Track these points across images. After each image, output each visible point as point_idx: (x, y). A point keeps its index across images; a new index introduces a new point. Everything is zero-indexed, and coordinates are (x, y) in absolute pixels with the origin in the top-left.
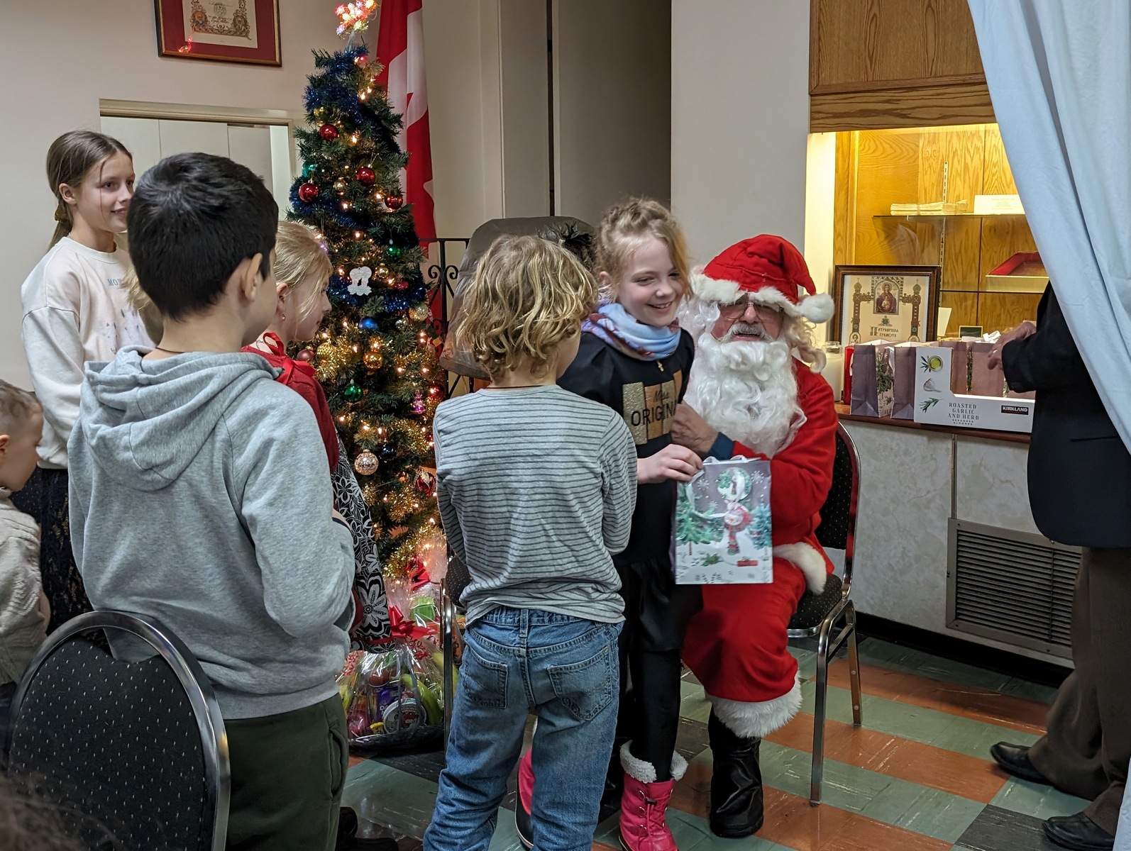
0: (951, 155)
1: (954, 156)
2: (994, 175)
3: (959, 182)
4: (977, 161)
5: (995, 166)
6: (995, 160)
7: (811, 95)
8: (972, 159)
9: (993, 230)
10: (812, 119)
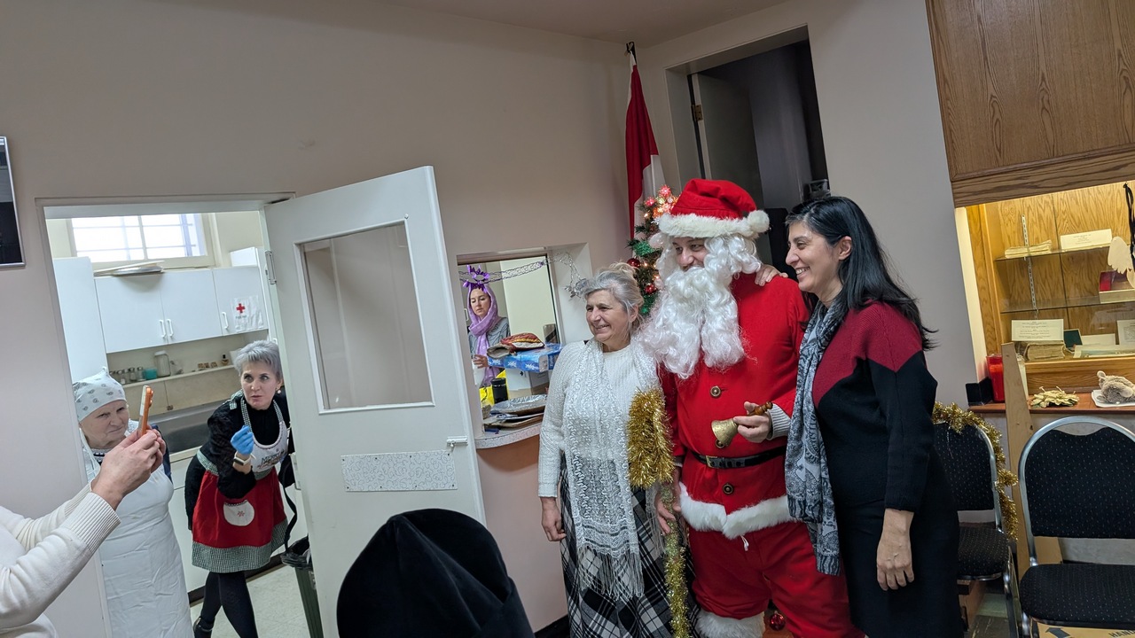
0: (1026, 210)
1: (1028, 211)
2: (1064, 220)
3: (1036, 229)
4: (1048, 212)
5: (1064, 213)
6: (1063, 209)
7: (952, 182)
8: (1044, 211)
9: (1070, 259)
10: (955, 198)
